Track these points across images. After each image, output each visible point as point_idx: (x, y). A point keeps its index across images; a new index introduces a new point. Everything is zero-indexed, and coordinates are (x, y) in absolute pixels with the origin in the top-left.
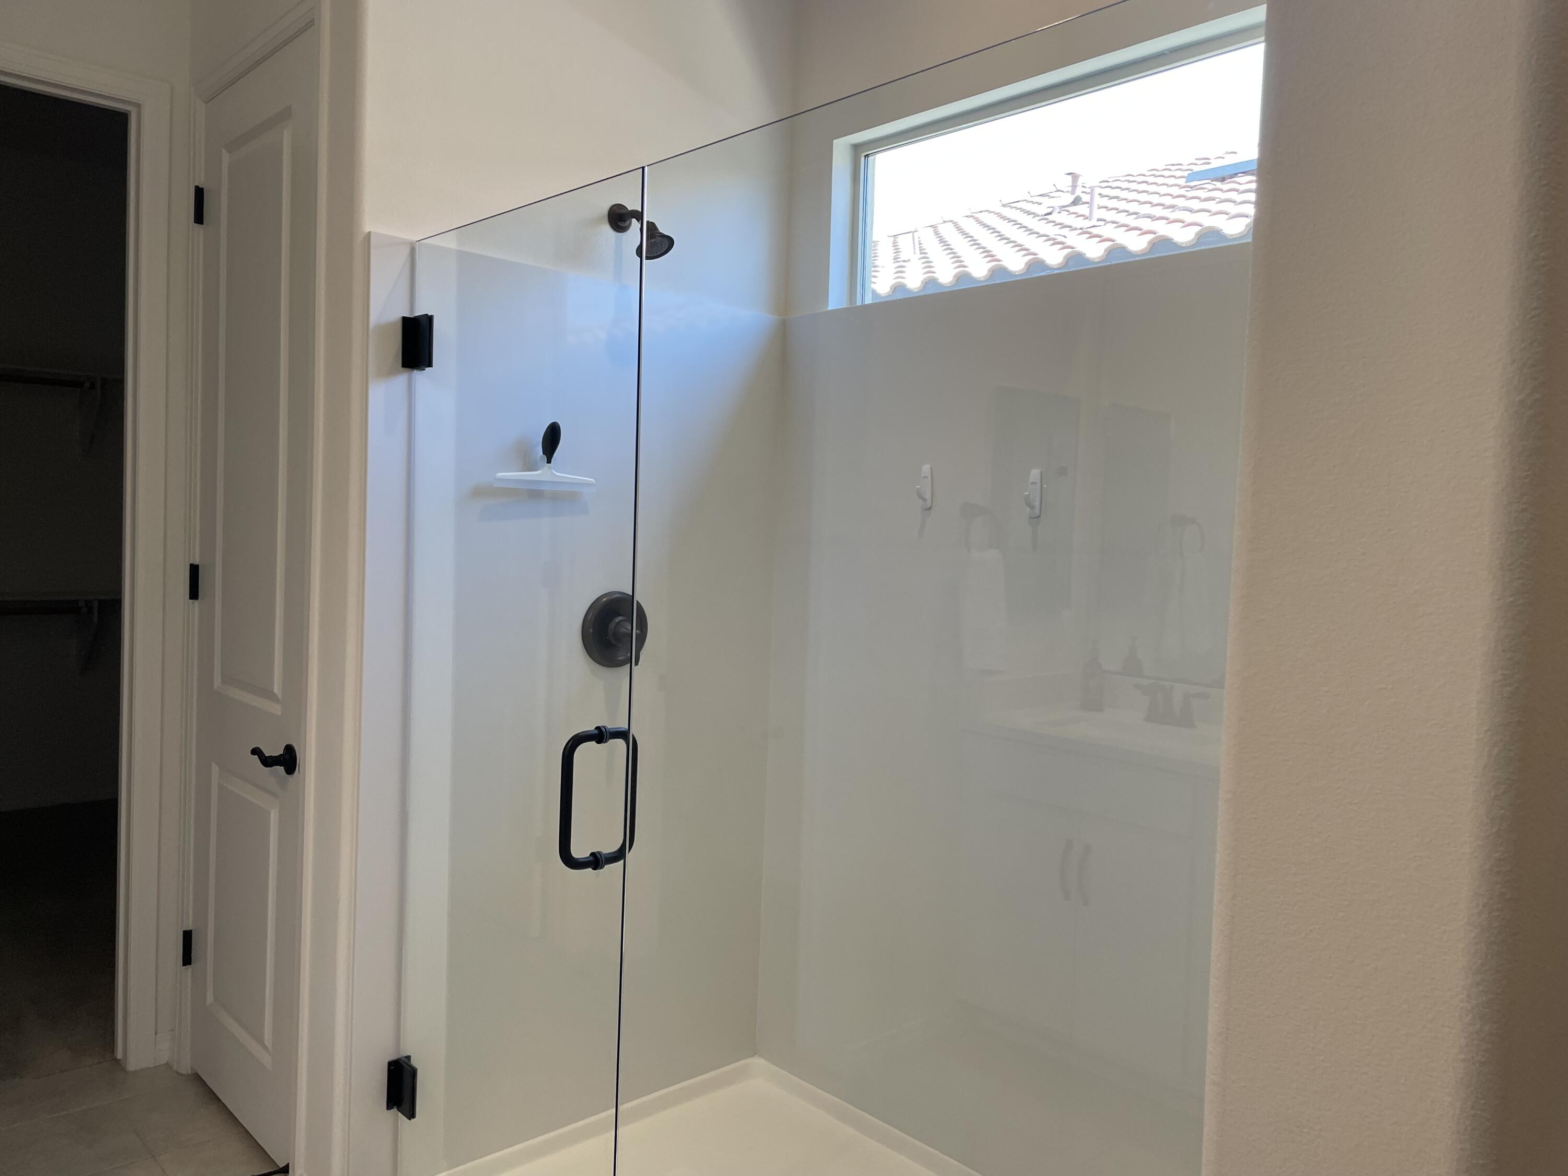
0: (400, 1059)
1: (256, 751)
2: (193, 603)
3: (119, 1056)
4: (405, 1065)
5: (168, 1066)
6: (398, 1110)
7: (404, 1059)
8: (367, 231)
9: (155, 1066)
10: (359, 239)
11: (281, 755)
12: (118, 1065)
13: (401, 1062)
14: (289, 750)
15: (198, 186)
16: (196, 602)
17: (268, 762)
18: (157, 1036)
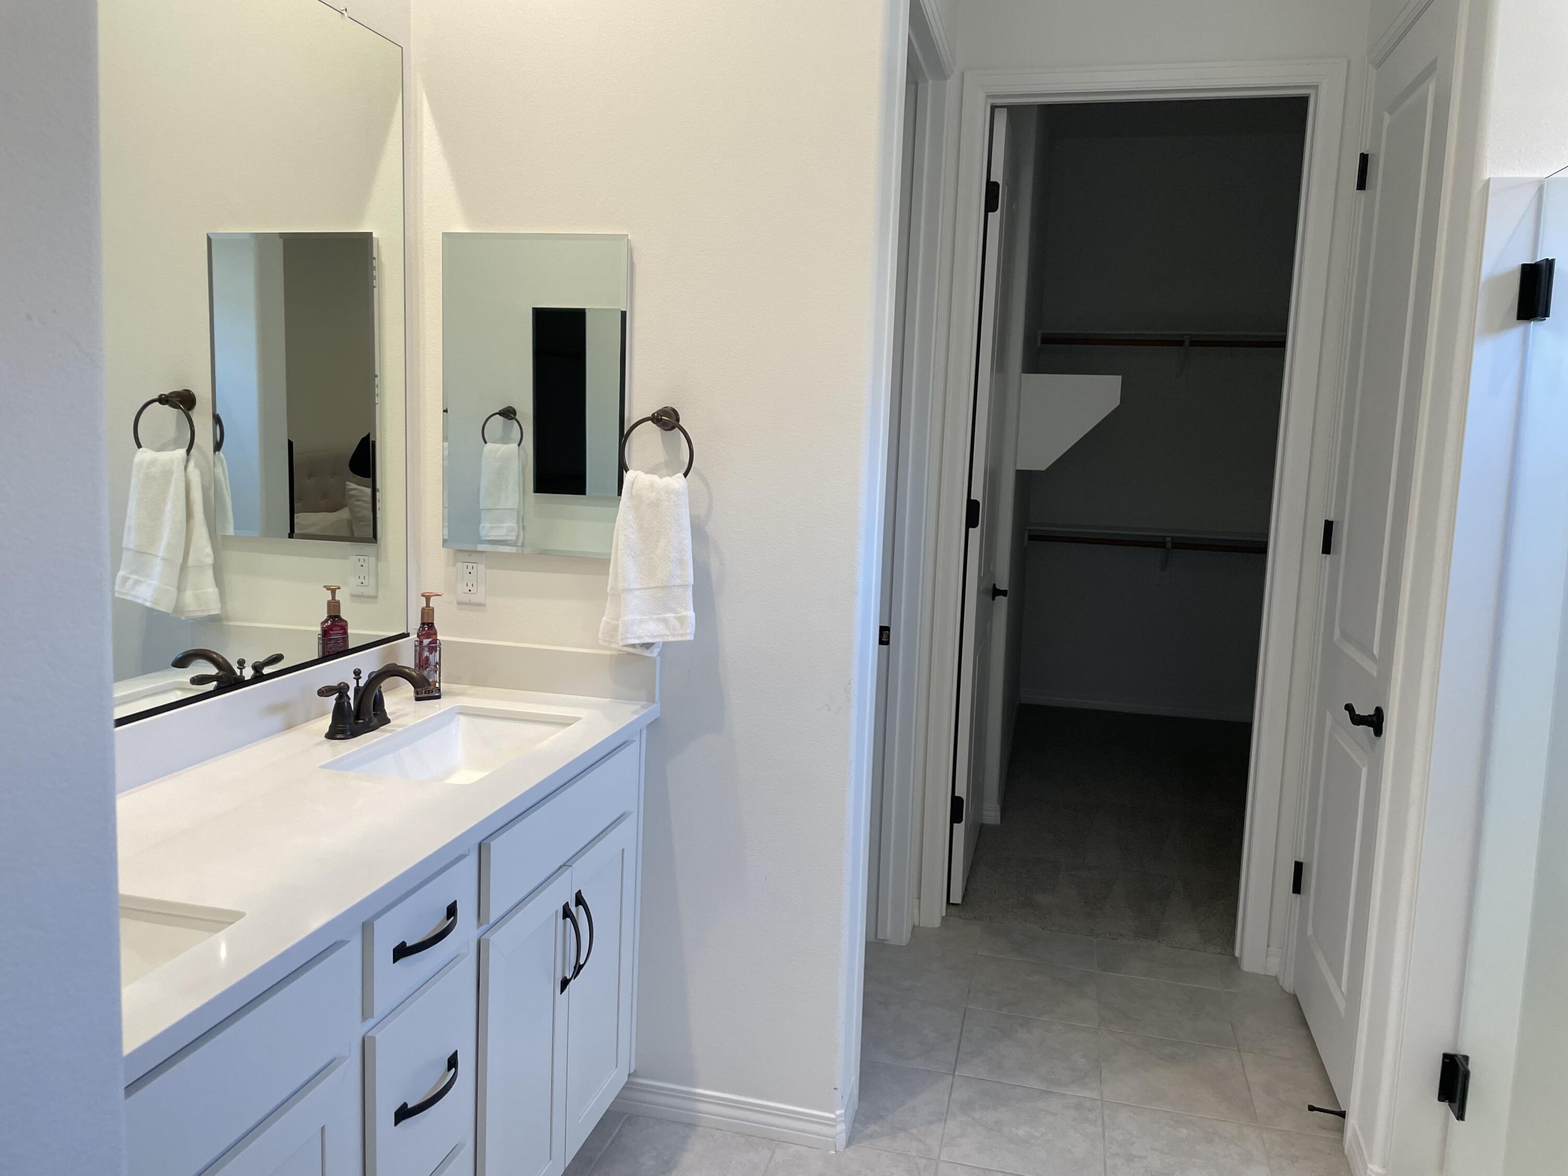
0: (1456, 1055)
1: (1349, 708)
2: (1326, 557)
3: (1237, 954)
4: (1460, 1064)
5: (1276, 979)
6: (1449, 1105)
7: (1460, 1057)
8: (1488, 177)
9: (1265, 975)
10: (1478, 187)
11: (1370, 716)
12: (1235, 961)
13: (1456, 1058)
14: (1379, 712)
15: (1363, 153)
16: (1328, 557)
17: (1357, 720)
18: (1269, 948)
